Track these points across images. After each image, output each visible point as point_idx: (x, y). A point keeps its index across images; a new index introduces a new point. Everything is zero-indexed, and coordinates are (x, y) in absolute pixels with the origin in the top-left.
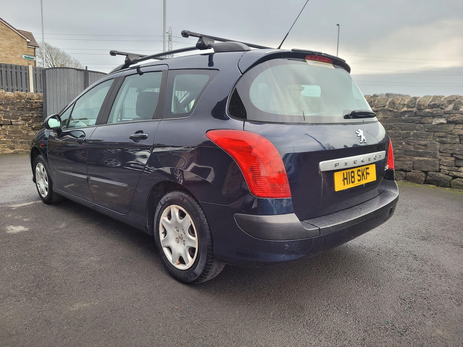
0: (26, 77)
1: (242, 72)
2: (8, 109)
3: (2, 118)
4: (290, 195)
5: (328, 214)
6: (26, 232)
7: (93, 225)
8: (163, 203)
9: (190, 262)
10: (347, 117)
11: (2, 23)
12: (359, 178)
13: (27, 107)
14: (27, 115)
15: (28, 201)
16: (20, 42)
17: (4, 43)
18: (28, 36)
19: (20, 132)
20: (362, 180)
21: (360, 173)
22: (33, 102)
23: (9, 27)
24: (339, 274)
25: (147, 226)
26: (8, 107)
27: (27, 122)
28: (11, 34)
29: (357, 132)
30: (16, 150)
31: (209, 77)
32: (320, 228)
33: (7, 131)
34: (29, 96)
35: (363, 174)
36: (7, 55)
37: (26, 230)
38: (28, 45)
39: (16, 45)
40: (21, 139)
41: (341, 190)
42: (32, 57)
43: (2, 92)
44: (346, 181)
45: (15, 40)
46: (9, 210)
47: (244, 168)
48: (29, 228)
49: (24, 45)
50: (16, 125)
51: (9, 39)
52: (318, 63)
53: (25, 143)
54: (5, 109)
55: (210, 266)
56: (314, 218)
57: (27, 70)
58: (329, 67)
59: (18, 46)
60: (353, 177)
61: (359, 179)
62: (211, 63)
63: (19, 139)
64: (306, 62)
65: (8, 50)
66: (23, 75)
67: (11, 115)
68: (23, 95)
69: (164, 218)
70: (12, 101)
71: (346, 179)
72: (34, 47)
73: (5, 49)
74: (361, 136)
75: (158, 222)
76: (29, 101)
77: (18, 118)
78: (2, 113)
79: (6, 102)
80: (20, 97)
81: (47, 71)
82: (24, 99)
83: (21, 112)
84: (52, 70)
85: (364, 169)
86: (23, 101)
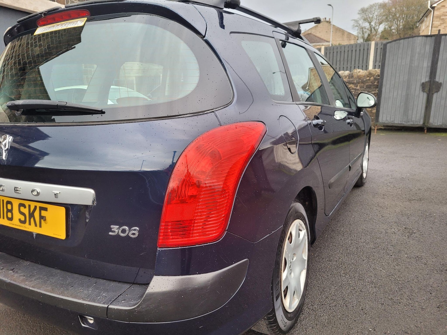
20: (30, 225)
61: (23, 220)
81: (388, 45)
82: (373, 76)
83: (369, 90)
84: (394, 42)
85: (36, 207)
86: (372, 78)
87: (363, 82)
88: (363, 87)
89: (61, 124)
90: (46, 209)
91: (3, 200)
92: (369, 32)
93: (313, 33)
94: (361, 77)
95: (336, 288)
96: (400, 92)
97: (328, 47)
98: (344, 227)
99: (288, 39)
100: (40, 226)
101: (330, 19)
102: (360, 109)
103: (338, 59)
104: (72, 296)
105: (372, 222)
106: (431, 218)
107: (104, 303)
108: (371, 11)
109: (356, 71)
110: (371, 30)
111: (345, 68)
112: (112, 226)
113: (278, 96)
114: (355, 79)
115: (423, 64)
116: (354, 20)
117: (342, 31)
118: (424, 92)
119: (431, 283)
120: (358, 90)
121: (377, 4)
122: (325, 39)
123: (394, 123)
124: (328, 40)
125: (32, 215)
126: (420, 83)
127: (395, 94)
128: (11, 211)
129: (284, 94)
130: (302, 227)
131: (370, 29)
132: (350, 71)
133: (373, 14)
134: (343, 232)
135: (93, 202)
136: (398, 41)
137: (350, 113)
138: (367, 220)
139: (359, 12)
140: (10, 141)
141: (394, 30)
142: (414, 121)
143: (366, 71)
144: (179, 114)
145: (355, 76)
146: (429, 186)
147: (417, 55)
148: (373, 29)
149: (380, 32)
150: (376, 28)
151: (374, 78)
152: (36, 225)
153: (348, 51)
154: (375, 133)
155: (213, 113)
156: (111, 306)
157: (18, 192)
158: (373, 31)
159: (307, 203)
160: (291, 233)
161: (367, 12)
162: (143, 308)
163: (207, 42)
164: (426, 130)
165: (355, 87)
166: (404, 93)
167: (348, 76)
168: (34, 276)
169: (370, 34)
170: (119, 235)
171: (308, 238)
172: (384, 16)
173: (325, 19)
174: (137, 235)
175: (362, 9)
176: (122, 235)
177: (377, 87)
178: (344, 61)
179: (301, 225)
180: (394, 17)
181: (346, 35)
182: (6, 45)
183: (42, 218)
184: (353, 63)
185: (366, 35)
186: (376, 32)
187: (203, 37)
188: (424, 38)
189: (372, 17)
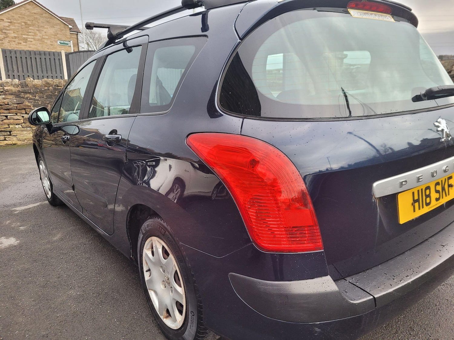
0: (60, 63)
1: (240, 36)
2: (37, 98)
3: (32, 107)
4: (322, 246)
5: (387, 261)
6: (15, 246)
7: (91, 236)
8: (144, 232)
9: (178, 321)
10: (417, 99)
11: (46, 12)
12: (437, 195)
13: (55, 94)
15: (36, 201)
16: (63, 28)
17: (49, 31)
18: (70, 23)
20: (442, 198)
21: (439, 188)
22: (60, 88)
23: (52, 15)
24: (401, 333)
25: (131, 256)
26: (37, 95)
28: (54, 21)
29: (437, 124)
31: (195, 48)
32: (376, 296)
34: (56, 83)
35: (443, 189)
36: (52, 42)
37: (15, 244)
38: (70, 31)
39: (60, 32)
41: (410, 221)
42: (67, 43)
43: (30, 80)
44: (417, 204)
45: (58, 27)
46: (11, 214)
47: (242, 201)
48: (21, 240)
49: (67, 32)
51: (53, 27)
52: (367, 14)
54: (34, 98)
55: (204, 334)
56: (364, 271)
57: (60, 56)
58: (386, 19)
59: (62, 32)
60: (428, 196)
61: (438, 197)
62: (205, 27)
64: (348, 13)
65: (53, 38)
66: (57, 61)
67: (40, 103)
68: (51, 82)
69: (147, 252)
70: (40, 89)
71: (418, 201)
72: (76, 33)
73: (50, 37)
74: (443, 130)
75: (141, 256)
76: (57, 88)
77: (47, 106)
78: (31, 102)
79: (35, 91)
80: (48, 84)
81: (70, 56)
84: (75, 54)
85: (445, 180)
86: (51, 88)
87: (41, 92)
88: (43, 97)
90: (451, 178)
94: (37, 86)
114: (31, 88)
132: (20, 80)
136: (79, 53)
145: (30, 85)
167: (19, 84)
183: (449, 186)
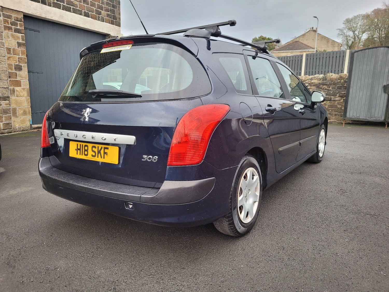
12: (93, 154)
13: (344, 86)
14: (343, 92)
19: (336, 106)
20: (98, 157)
26: (331, 86)
27: (343, 98)
30: (331, 120)
33: (327, 105)
40: (336, 112)
44: (79, 151)
50: (334, 101)
53: (338, 116)
63: (335, 112)
67: (331, 92)
70: (334, 82)
77: (336, 95)
79: (330, 83)
81: (355, 54)
82: (344, 79)
83: (339, 90)
84: (360, 52)
85: (102, 148)
86: (342, 81)
87: (335, 84)
88: (335, 88)
89: (119, 102)
90: (107, 148)
91: (82, 145)
92: (353, 40)
93: (300, 41)
94: (333, 79)
95: (280, 218)
96: (365, 92)
97: (312, 53)
98: (296, 187)
99: (257, 55)
100: (104, 158)
101: (316, 28)
102: (314, 103)
103: (317, 65)
104: (121, 192)
105: (318, 185)
106: (364, 184)
107: (139, 195)
108: (355, 22)
109: (329, 75)
110: (355, 39)
111: (320, 72)
112: (143, 156)
113: (242, 91)
114: (328, 81)
115: (385, 70)
116: (339, 29)
117: (327, 39)
118: (385, 93)
119: (346, 219)
120: (330, 90)
121: (361, 15)
122: (311, 46)
123: (359, 118)
124: (313, 47)
125: (99, 152)
126: (383, 85)
127: (361, 94)
128: (87, 150)
129: (246, 90)
130: (256, 174)
131: (354, 37)
132: (325, 75)
133: (357, 24)
134: (295, 189)
135: (135, 143)
136: (364, 51)
137: (306, 107)
138: (315, 183)
139: (344, 23)
140: (90, 111)
141: (376, 39)
142: (377, 117)
143: (337, 75)
144: (181, 98)
145: (328, 79)
146: (372, 164)
147: (379, 62)
148: (356, 37)
149: (364, 40)
150: (359, 36)
151: (344, 81)
152: (101, 157)
153: (326, 57)
154: (343, 126)
155: (199, 98)
156: (142, 196)
157: (94, 138)
158: (356, 39)
159: (262, 161)
160: (246, 174)
161: (351, 23)
162: (159, 196)
163: (198, 59)
164: (387, 125)
165: (328, 88)
166: (368, 94)
167: (322, 78)
168: (99, 185)
169: (353, 41)
170: (147, 161)
171: (260, 182)
172: (367, 26)
173: (313, 28)
174: (157, 160)
175: (346, 19)
176: (149, 160)
177: (345, 88)
178: (322, 66)
179: (255, 172)
180: (377, 26)
181: (330, 43)
182: (81, 59)
183: (105, 153)
184: (330, 67)
185: (350, 43)
186: (360, 40)
187: (196, 56)
188: (385, 48)
189: (356, 27)
